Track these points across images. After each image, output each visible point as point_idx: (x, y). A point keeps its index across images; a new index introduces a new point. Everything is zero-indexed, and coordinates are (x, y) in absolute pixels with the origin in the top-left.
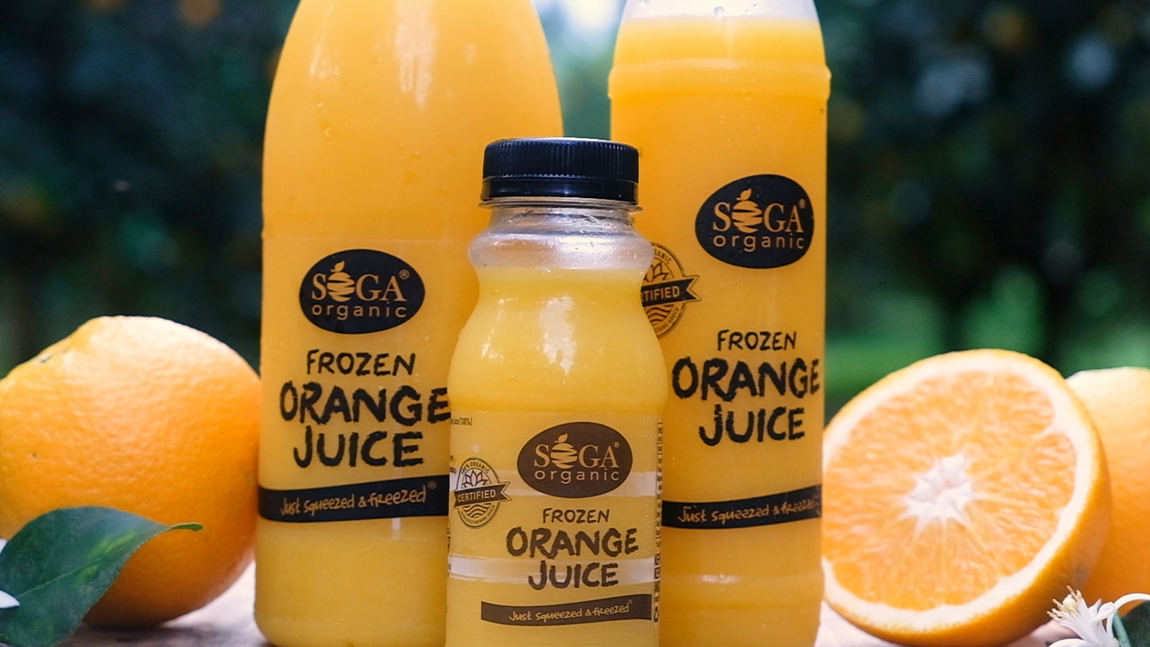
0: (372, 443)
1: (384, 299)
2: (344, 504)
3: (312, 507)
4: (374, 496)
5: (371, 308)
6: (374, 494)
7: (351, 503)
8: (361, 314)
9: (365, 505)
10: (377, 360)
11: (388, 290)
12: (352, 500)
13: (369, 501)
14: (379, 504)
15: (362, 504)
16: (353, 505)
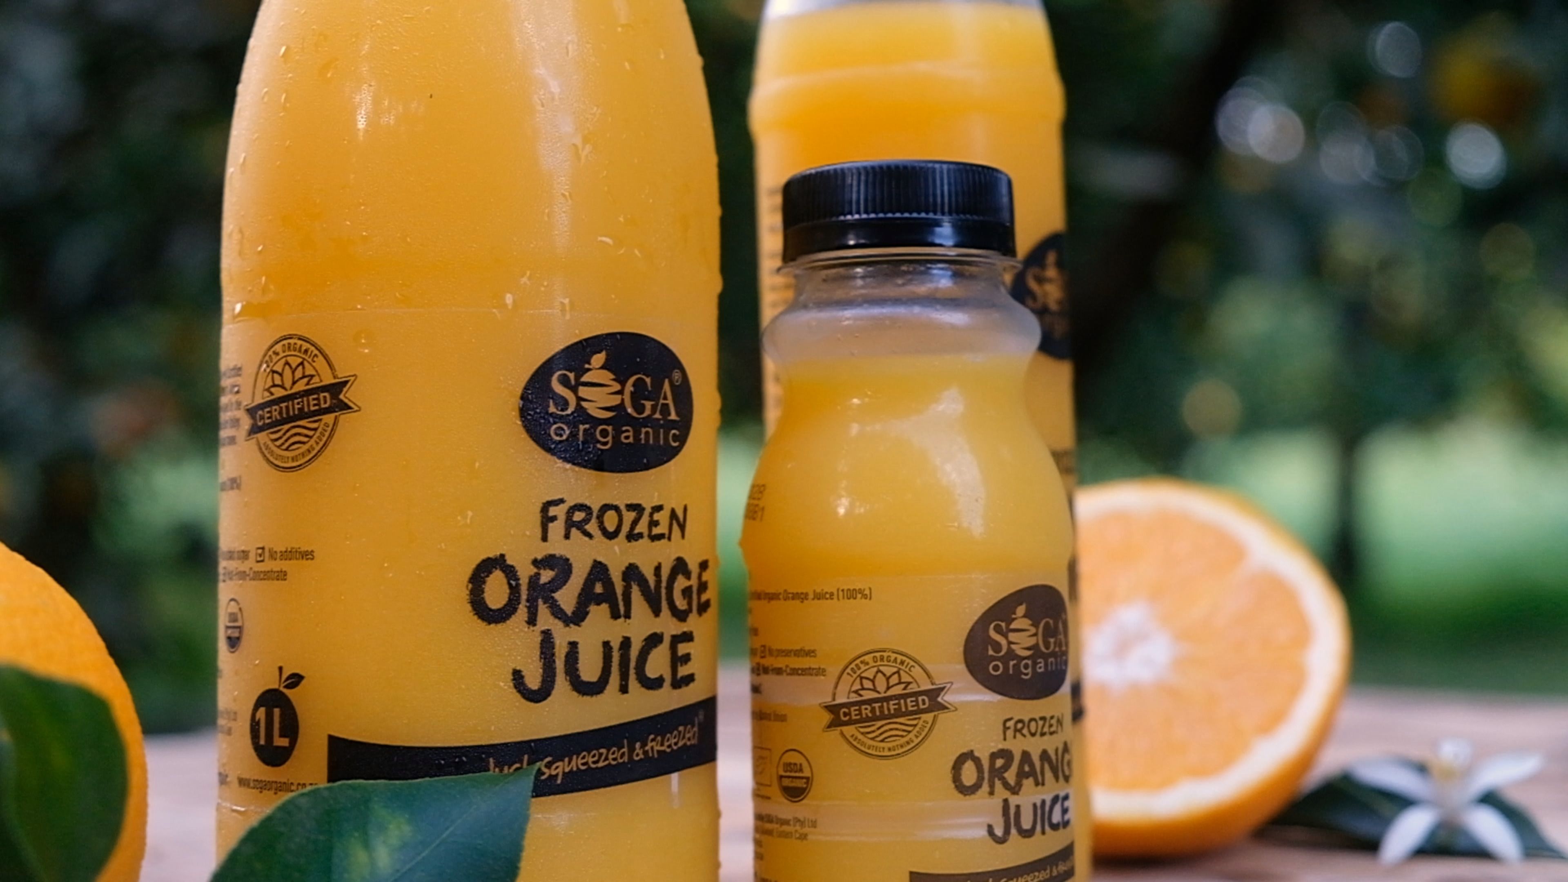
0: (648, 654)
1: (657, 416)
2: (614, 756)
3: (557, 768)
4: (653, 740)
5: (644, 430)
6: (652, 736)
7: (623, 755)
8: (631, 440)
9: (641, 756)
10: (651, 515)
11: (662, 401)
12: (625, 750)
13: (647, 748)
14: (658, 751)
15: (638, 755)
16: (626, 759)
